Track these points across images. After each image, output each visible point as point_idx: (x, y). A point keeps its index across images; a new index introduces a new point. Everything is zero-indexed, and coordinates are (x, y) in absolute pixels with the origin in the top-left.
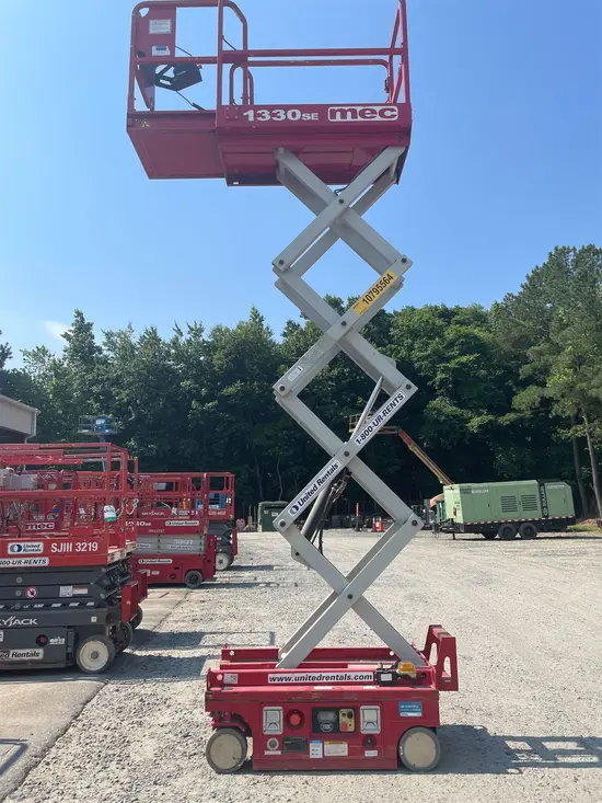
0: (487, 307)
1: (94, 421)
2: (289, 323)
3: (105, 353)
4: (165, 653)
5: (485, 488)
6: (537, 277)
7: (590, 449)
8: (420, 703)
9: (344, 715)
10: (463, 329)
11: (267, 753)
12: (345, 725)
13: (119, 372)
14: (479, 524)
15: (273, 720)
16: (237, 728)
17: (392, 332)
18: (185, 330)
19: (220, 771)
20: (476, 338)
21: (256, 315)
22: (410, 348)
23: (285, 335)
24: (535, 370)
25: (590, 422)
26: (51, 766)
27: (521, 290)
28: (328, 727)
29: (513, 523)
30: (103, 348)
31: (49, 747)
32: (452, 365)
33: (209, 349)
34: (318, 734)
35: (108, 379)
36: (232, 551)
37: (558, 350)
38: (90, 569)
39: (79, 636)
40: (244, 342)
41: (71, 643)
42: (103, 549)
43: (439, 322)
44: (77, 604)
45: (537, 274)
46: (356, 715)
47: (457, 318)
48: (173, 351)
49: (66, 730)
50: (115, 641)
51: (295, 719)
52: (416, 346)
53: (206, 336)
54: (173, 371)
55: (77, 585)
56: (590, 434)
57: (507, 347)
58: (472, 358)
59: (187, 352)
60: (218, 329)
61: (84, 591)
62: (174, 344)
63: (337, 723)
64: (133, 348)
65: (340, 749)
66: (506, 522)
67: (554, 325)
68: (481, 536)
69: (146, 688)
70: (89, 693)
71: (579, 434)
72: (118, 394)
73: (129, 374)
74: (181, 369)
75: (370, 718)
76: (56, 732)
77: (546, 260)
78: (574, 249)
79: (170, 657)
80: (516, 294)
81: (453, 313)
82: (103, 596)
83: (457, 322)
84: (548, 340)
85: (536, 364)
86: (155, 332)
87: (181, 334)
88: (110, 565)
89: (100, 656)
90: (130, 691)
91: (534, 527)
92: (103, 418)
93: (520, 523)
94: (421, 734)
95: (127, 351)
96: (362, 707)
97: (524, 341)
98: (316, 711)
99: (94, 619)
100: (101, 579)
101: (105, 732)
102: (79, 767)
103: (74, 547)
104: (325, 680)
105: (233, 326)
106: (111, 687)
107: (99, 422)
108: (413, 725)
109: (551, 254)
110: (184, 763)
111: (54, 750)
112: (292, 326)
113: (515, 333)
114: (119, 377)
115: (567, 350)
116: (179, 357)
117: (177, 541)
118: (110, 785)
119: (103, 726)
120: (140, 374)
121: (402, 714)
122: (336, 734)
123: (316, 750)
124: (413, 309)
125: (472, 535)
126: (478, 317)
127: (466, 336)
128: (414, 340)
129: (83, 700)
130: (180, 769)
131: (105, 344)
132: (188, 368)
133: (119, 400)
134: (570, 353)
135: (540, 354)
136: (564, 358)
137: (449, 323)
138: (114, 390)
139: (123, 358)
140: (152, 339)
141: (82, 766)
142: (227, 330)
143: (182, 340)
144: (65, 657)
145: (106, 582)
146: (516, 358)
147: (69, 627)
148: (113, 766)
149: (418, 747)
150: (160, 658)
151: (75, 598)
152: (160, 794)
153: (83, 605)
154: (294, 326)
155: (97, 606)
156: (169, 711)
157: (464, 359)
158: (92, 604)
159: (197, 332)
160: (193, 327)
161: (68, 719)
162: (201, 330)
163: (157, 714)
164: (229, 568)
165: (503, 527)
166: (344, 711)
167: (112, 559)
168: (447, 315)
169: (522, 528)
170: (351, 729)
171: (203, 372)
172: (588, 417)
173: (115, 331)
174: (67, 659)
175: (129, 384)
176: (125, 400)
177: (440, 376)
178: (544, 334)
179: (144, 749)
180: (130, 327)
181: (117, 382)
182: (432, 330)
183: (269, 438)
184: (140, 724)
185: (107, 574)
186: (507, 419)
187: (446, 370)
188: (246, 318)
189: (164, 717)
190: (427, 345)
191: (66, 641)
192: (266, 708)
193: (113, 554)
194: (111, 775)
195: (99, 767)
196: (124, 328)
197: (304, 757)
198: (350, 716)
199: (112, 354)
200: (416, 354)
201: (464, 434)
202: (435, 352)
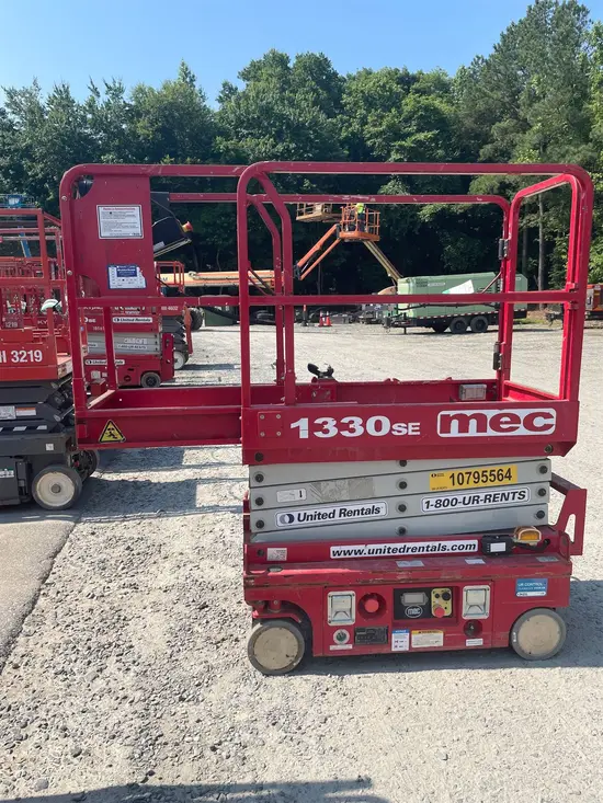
0: (452, 74)
1: (7, 201)
2: (225, 85)
3: (11, 116)
4: (141, 476)
5: (442, 281)
6: (510, 37)
7: (540, 240)
8: (546, 580)
9: (437, 596)
10: (424, 100)
11: (332, 648)
12: (439, 609)
13: (29, 141)
14: (432, 319)
15: (341, 607)
16: (292, 621)
17: (345, 99)
18: (102, 89)
19: (268, 673)
20: (436, 111)
21: (186, 73)
22: (364, 122)
23: (221, 100)
24: (496, 150)
25: (545, 210)
26: (21, 672)
27: (493, 51)
28: (415, 611)
29: (466, 316)
30: (8, 110)
31: (14, 635)
32: (408, 143)
33: (134, 114)
34: (402, 621)
35: (16, 150)
36: (187, 350)
37: (525, 126)
38: (36, 385)
39: (32, 468)
40: (173, 106)
41: (23, 475)
42: (49, 358)
43: (397, 88)
44: (24, 428)
45: (512, 33)
46: (456, 597)
47: (416, 86)
48: (89, 116)
49: (34, 602)
50: (79, 469)
51: (372, 606)
52: (370, 119)
53: (127, 97)
54: (92, 142)
55: (19, 405)
56: (544, 224)
57: (468, 123)
58: (430, 135)
59: (106, 118)
60: (141, 90)
61: (32, 412)
62: (90, 106)
63: (427, 607)
64: (41, 110)
65: (434, 639)
66: (459, 316)
67: (523, 97)
68: (431, 330)
69: (128, 528)
70: (56, 541)
71: (532, 224)
72: (30, 168)
73: (41, 143)
74: (100, 139)
75: (476, 601)
76: (20, 608)
77: (524, 16)
78: (556, 3)
79: (148, 483)
80: (487, 57)
81: (415, 79)
82: (58, 418)
83: (417, 91)
84: (515, 116)
85: (499, 144)
86: (67, 91)
87: (98, 94)
88: (63, 378)
89: (64, 489)
90: (109, 534)
91: (486, 321)
92: (16, 197)
93: (473, 316)
94: (543, 616)
95: (35, 114)
96: (466, 588)
97: (488, 118)
98: (398, 593)
99: (50, 447)
100: (53, 396)
101: (88, 604)
102: (63, 672)
103: (9, 356)
104: (410, 552)
105: (157, 87)
106: (84, 528)
107: (13, 201)
108: (534, 605)
109: (530, 7)
110: (214, 658)
111: (21, 639)
112: (229, 90)
113: (481, 105)
114: (29, 147)
115: (535, 128)
116: (98, 124)
117: (129, 341)
118: (114, 704)
119: (85, 591)
120: (54, 144)
121: (519, 594)
122: (427, 620)
123: (400, 642)
124: (369, 73)
125: (423, 329)
126: (442, 86)
127: (426, 109)
128: (369, 111)
129: (51, 551)
130: (210, 668)
131: (7, 105)
132: (109, 138)
133: (33, 176)
134: (538, 131)
135: (505, 131)
136: (532, 137)
137: (408, 91)
138: (25, 163)
139: (32, 124)
140: (63, 99)
141: (68, 669)
142: (151, 90)
143: (100, 103)
144: (17, 494)
145: (59, 400)
146: (477, 137)
147: (16, 457)
148: (112, 665)
149: (537, 631)
150: (135, 483)
151: (20, 420)
152: (192, 721)
153: (31, 429)
154: (231, 89)
155: (51, 431)
156: (167, 565)
157: (421, 136)
158: (45, 427)
159: (116, 92)
160: (112, 86)
161: (35, 584)
162: (121, 90)
163: (153, 569)
164: (185, 368)
165: (454, 321)
166: (438, 591)
167: (64, 370)
168: (407, 81)
169: (473, 321)
170: (448, 612)
171: (127, 144)
172: (544, 205)
173: (18, 88)
174: (21, 493)
175: (43, 157)
176: (40, 175)
177: (394, 156)
178: (510, 108)
179: (150, 633)
180: (35, 83)
181: (27, 152)
182: (389, 98)
183: (207, 225)
184: (135, 587)
185: (60, 390)
186: (460, 205)
187: (401, 149)
188: (175, 77)
189: (165, 576)
190: (382, 117)
191: (16, 474)
192: (331, 593)
193: (64, 365)
194: (112, 685)
195: (92, 669)
196: (29, 85)
197: (385, 651)
198: (446, 597)
199: (17, 119)
200: (370, 129)
201: (414, 224)
202: (391, 127)
